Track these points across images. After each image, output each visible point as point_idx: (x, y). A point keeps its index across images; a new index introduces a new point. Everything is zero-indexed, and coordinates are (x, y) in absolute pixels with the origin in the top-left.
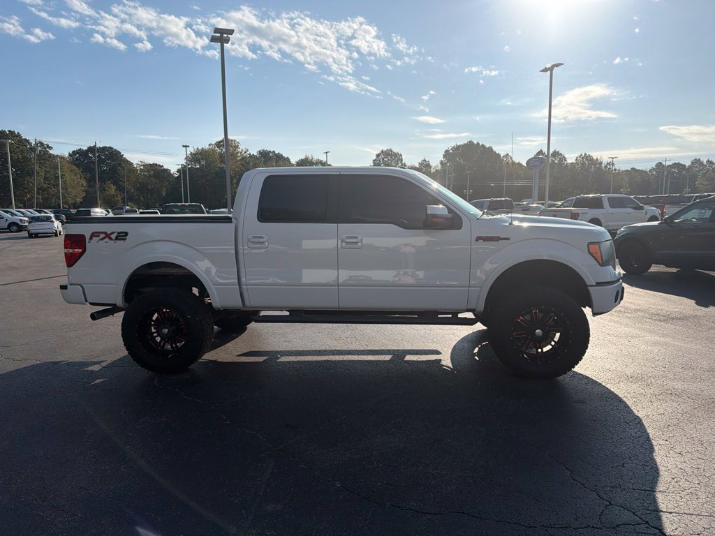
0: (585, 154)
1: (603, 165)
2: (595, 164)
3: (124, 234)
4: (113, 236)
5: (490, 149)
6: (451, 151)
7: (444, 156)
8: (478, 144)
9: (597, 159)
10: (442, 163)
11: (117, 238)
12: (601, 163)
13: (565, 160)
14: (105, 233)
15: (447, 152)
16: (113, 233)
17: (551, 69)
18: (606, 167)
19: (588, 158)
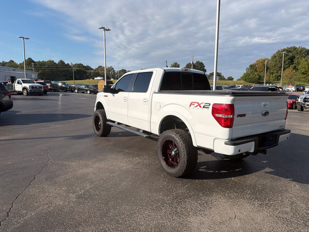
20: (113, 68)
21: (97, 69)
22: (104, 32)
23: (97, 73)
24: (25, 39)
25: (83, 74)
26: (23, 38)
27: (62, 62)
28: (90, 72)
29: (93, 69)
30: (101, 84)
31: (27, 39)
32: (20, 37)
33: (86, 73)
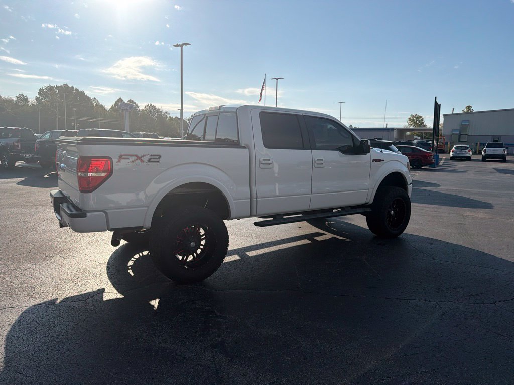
0: (151, 105)
1: (163, 113)
2: (158, 112)
3: (157, 157)
4: (146, 159)
5: (83, 93)
6: (45, 90)
7: (39, 94)
8: (72, 87)
9: (159, 109)
10: (37, 99)
11: (149, 161)
12: (162, 112)
13: (138, 108)
14: (136, 156)
15: (41, 90)
16: (144, 156)
17: (182, 46)
18: (164, 115)
19: (153, 107)
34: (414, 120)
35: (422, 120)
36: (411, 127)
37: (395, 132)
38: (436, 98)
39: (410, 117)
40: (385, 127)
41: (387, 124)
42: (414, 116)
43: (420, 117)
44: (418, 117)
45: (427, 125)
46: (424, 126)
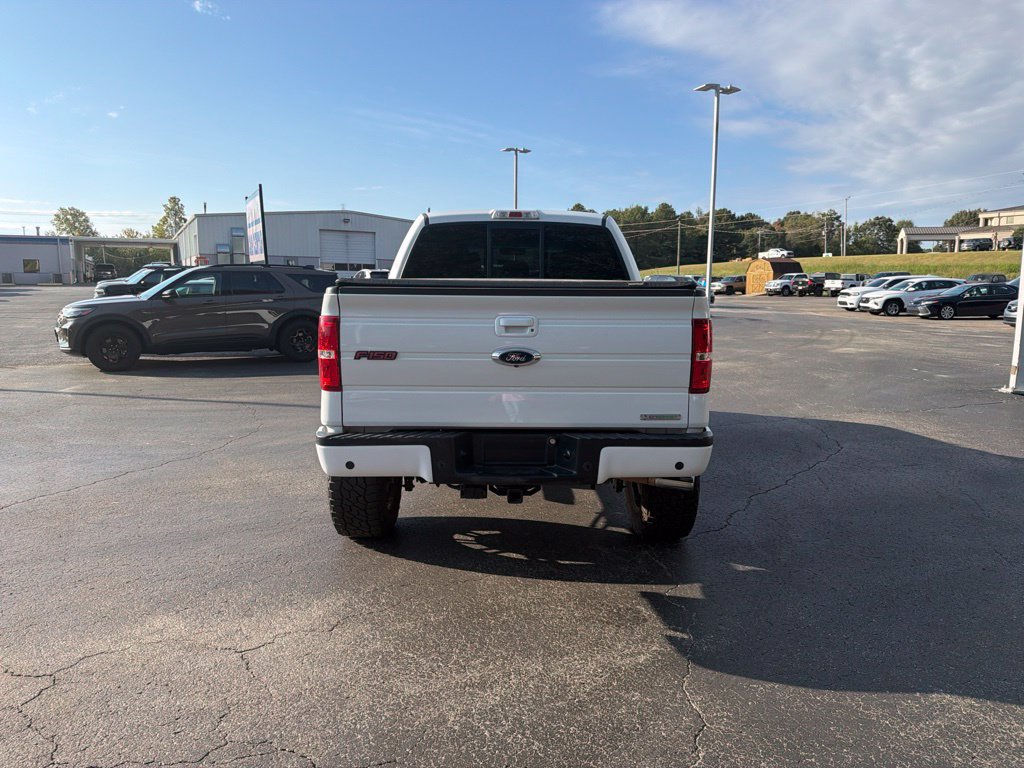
20: (839, 217)
21: (781, 223)
22: (716, 98)
23: (777, 235)
24: (521, 152)
25: (728, 243)
26: (516, 151)
27: (666, 210)
28: (752, 236)
29: (768, 224)
30: (757, 272)
31: (525, 151)
32: (508, 150)
33: (740, 238)
34: (67, 220)
35: (86, 220)
36: (64, 235)
37: (71, 247)
38: (260, 186)
39: (56, 212)
40: (35, 234)
41: (38, 228)
42: (67, 211)
43: (83, 214)
44: (77, 214)
45: (98, 230)
46: (94, 234)
